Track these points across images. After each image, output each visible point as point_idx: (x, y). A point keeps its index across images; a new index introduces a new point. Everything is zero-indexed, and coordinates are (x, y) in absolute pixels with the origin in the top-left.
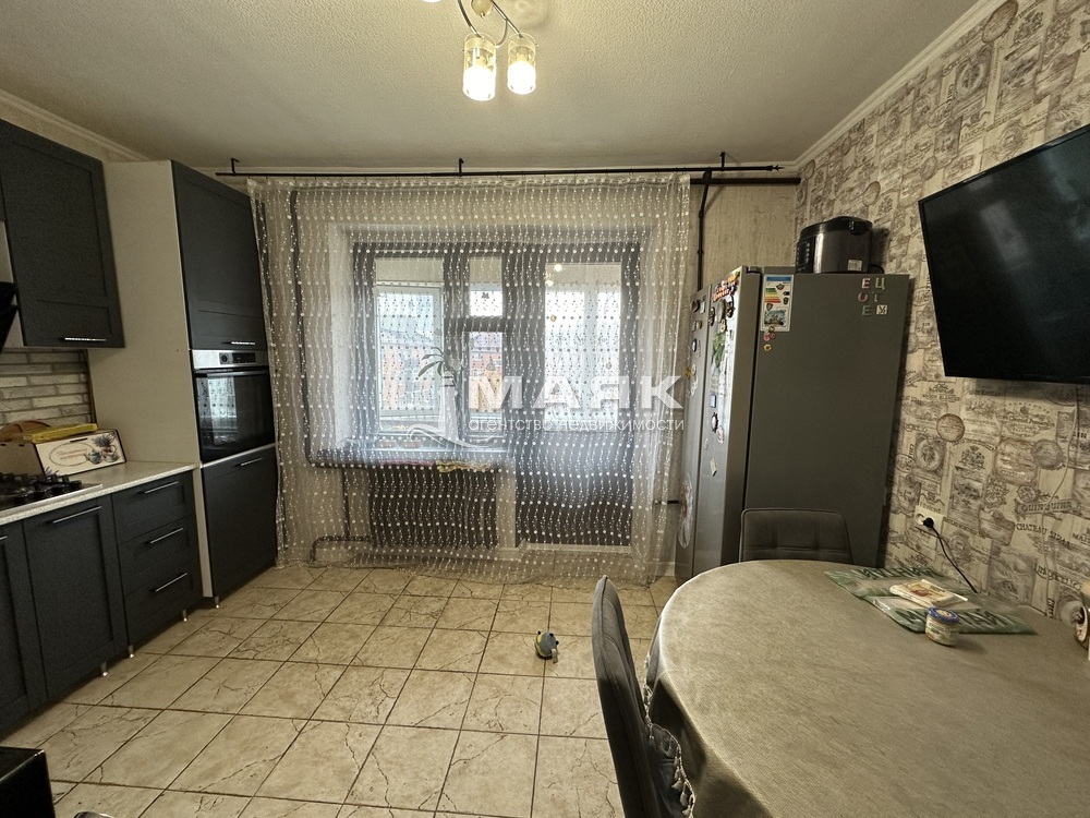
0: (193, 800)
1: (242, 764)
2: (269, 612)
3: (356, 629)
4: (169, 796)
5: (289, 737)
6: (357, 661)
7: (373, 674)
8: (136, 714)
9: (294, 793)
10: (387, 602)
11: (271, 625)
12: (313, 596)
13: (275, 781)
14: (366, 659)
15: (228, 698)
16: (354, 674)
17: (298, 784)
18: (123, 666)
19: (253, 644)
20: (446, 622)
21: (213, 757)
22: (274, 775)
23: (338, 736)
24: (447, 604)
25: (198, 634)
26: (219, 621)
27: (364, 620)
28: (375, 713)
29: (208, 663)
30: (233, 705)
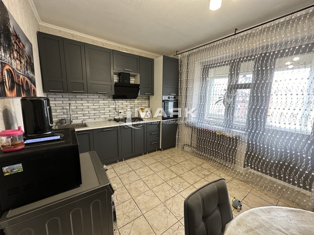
0: (143, 183)
1: (152, 182)
2: (169, 156)
3: (184, 168)
4: (141, 180)
5: (161, 183)
6: (180, 176)
7: (182, 181)
8: (143, 164)
9: (156, 194)
10: (195, 166)
11: (169, 159)
12: (179, 157)
13: (154, 189)
14: (183, 176)
15: (156, 169)
16: (178, 178)
17: (158, 193)
18: (146, 155)
19: (164, 161)
20: (207, 179)
21: (149, 178)
22: (155, 188)
23: (169, 189)
24: (210, 174)
25: (157, 155)
26: (161, 154)
27: (187, 167)
28: (178, 189)
29: (156, 161)
30: (156, 171)
